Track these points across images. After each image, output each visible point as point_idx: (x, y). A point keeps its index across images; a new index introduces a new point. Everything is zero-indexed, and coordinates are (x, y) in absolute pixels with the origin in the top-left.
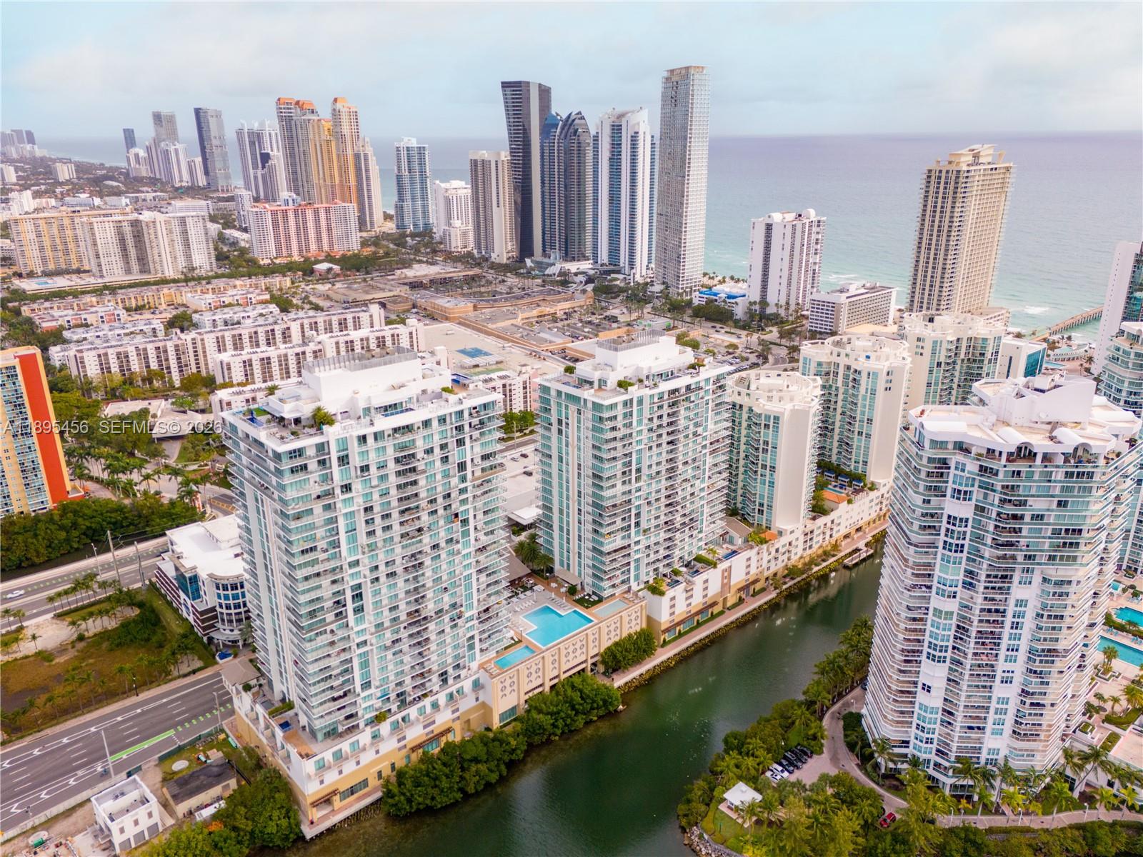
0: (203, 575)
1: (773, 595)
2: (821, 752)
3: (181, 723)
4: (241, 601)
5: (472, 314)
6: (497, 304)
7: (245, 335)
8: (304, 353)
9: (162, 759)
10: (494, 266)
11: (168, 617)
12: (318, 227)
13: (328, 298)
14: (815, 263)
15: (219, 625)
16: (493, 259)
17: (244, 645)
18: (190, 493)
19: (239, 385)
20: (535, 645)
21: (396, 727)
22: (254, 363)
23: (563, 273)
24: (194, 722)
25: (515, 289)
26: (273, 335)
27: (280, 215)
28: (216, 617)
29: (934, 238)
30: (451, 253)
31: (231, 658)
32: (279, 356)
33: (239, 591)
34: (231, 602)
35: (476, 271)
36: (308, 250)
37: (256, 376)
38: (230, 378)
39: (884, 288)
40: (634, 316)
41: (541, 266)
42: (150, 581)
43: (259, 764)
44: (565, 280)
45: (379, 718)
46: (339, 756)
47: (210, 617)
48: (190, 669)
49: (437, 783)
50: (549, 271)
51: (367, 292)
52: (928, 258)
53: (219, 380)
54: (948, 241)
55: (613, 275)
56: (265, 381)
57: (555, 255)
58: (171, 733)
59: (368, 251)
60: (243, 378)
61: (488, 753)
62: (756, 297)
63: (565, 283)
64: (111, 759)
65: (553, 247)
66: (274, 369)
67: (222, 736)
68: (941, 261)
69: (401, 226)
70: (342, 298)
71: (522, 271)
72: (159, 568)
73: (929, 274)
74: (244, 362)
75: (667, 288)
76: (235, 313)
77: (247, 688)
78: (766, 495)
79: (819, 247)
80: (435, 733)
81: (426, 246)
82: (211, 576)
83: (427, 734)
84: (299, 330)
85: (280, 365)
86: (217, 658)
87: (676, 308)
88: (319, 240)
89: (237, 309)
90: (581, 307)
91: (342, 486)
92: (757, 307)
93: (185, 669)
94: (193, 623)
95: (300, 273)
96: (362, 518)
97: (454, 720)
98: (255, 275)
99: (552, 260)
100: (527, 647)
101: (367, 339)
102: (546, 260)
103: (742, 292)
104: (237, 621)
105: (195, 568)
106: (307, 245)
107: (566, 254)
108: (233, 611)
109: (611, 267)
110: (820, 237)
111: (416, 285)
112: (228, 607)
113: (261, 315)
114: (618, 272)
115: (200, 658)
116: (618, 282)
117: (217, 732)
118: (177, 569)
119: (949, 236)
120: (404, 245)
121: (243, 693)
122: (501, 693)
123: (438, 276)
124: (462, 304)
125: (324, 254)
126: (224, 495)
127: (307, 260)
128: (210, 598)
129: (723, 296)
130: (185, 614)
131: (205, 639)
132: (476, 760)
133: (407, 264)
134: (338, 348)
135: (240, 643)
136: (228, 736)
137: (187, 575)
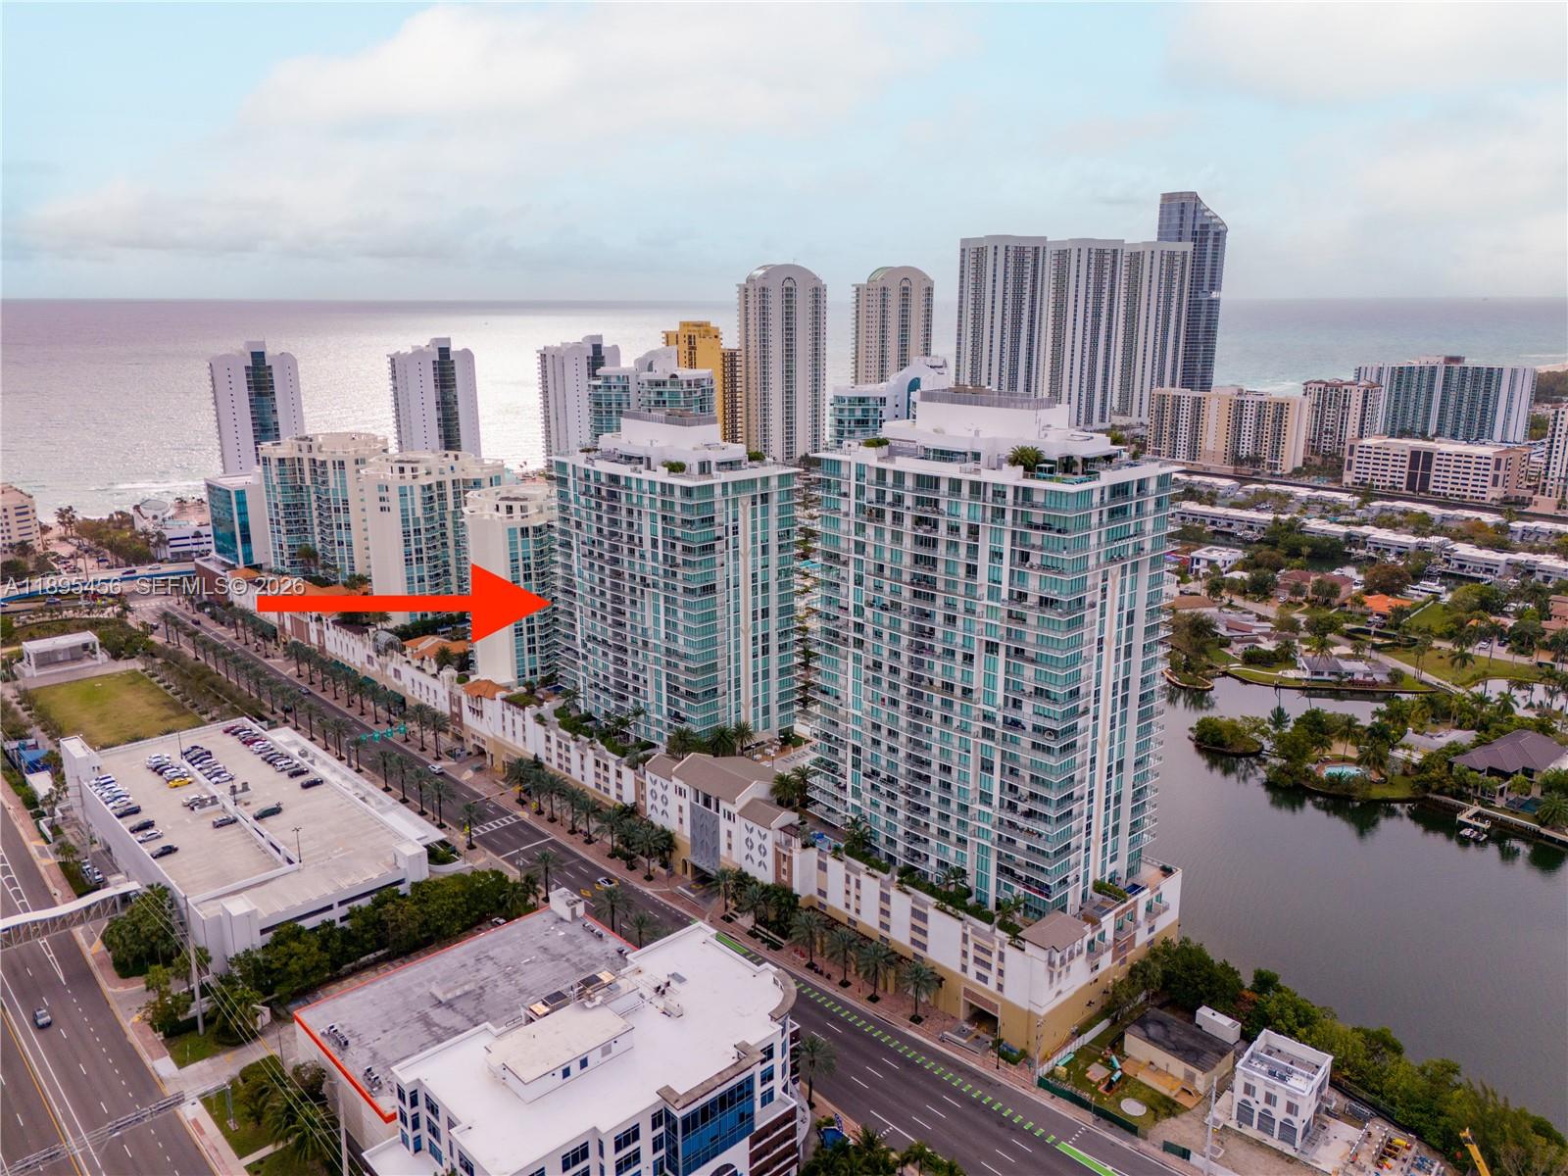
3: (1038, 1142)
24: (1029, 1126)
58: (1066, 1147)
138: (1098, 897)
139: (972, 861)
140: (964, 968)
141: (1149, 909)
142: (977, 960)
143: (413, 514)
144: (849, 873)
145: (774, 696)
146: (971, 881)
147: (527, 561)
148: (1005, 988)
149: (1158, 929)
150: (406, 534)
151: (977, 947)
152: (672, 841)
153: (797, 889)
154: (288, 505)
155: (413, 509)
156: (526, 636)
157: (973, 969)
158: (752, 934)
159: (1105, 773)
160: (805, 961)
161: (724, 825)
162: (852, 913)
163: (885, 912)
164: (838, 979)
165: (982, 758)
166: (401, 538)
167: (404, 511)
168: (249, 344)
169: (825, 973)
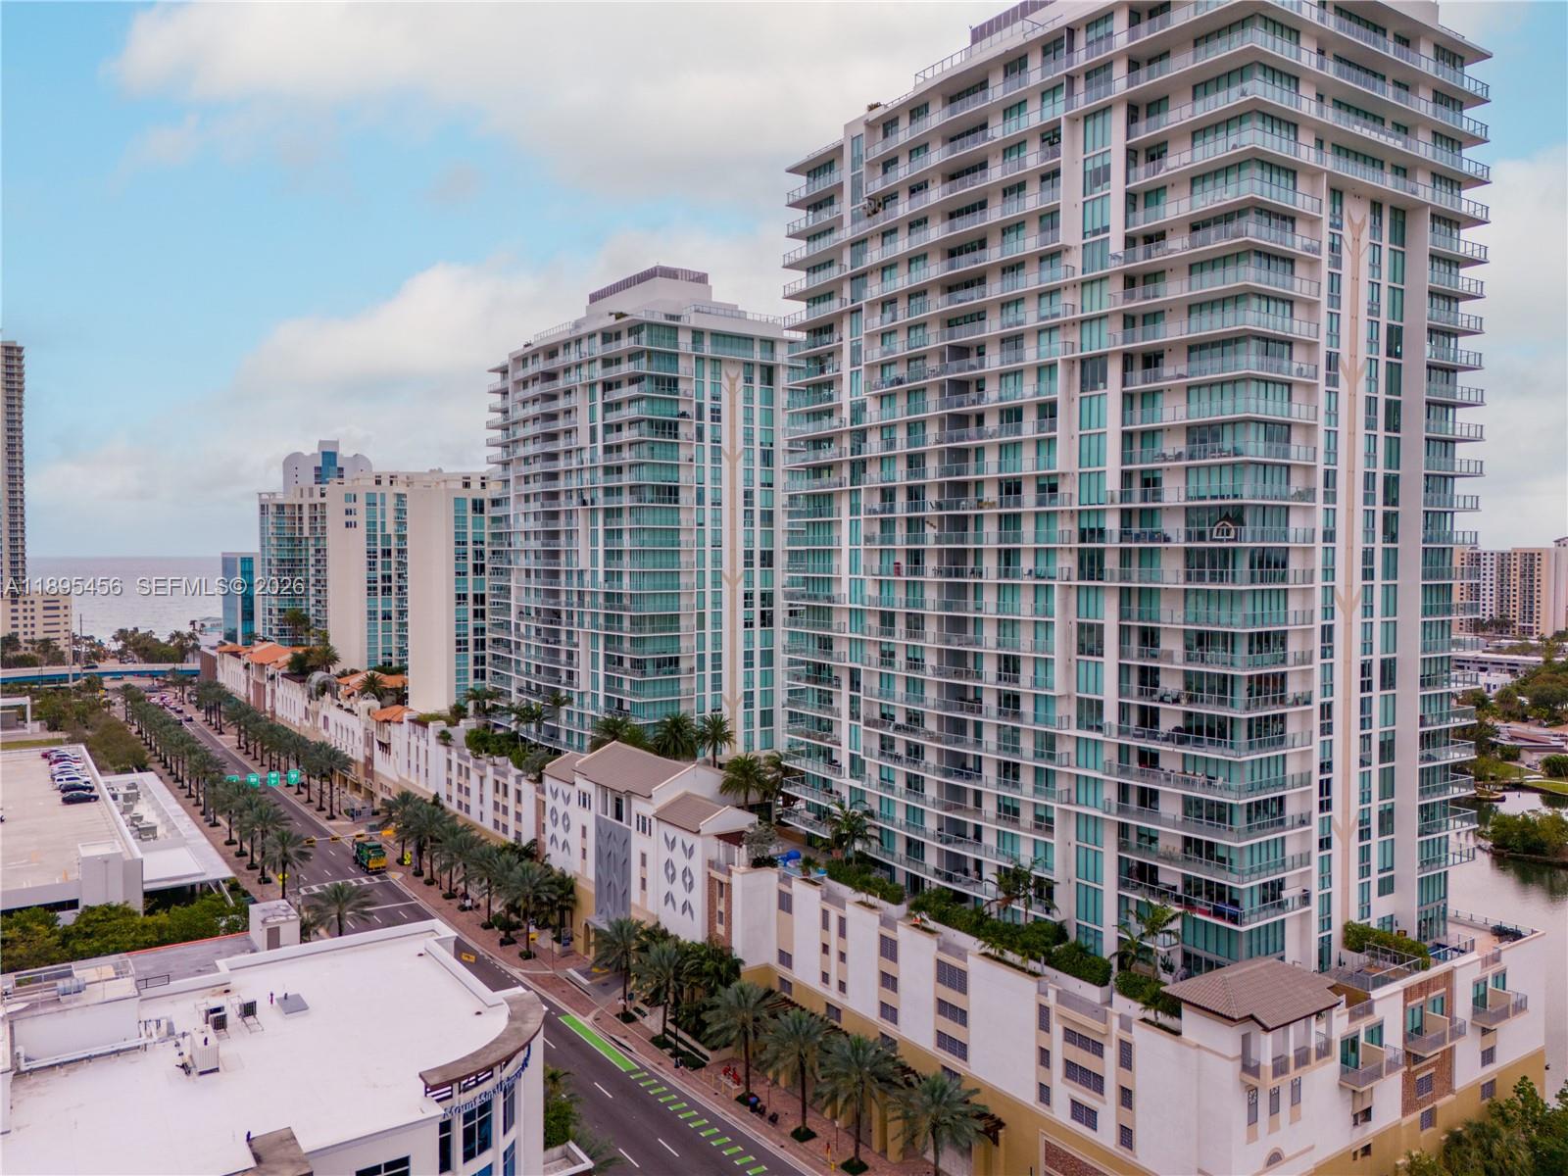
138: (1356, 960)
139: (1065, 861)
140: (1044, 1094)
141: (1480, 1001)
142: (1072, 1070)
143: (383, 530)
144: (827, 906)
145: (781, 697)
146: (1064, 907)
147: (479, 547)
148: (1139, 1138)
149: (1504, 1058)
150: (371, 554)
151: (1070, 1036)
152: (572, 890)
153: (739, 948)
154: (283, 560)
155: (383, 523)
156: (471, 653)
157: (1064, 1092)
158: (659, 1042)
159: (1356, 679)
160: (737, 1090)
161: (638, 843)
162: (832, 994)
163: (889, 981)
164: (792, 1124)
165: (1081, 626)
166: (365, 560)
167: (372, 524)
168: (321, 443)
169: (769, 1111)
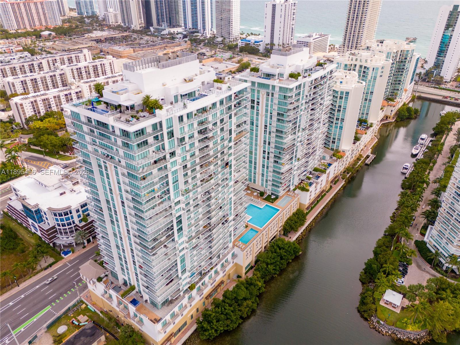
0: (44, 208)
1: (343, 183)
2: (411, 264)
3: (53, 300)
4: (71, 221)
5: (133, 54)
6: (144, 49)
7: (17, 66)
8: (55, 76)
9: (49, 327)
10: (134, 31)
11: (22, 232)
12: (38, 13)
13: (53, 48)
14: (293, 25)
15: (59, 236)
16: (132, 28)
17: (76, 244)
18: (14, 158)
19: (22, 94)
20: (257, 228)
21: (199, 289)
22: (28, 82)
23: (170, 34)
24: (61, 298)
25: (150, 42)
26: (33, 67)
27: (16, 6)
28: (56, 231)
29: (357, 7)
30: (110, 25)
31: (71, 254)
32: (41, 78)
33: (70, 215)
34: (65, 222)
35: (125, 34)
36: (35, 26)
37: (30, 89)
38: (15, 91)
39: (325, 35)
40: (213, 52)
41: (158, 31)
42: (3, 211)
43: (118, 323)
44: (172, 37)
45: (191, 288)
46: (174, 316)
47: (53, 232)
48: (47, 264)
49: (229, 317)
50: (164, 32)
51: (74, 45)
52: (354, 18)
53: (9, 93)
54: (363, 9)
55: (196, 34)
56: (35, 92)
57: (164, 25)
58: (49, 308)
59: (67, 25)
60: (23, 91)
61: (251, 294)
62: (268, 41)
63: (173, 38)
64: (13, 333)
65: (163, 21)
66: (39, 85)
67: (84, 306)
68: (360, 19)
69: (80, 13)
70: (62, 48)
71: (149, 33)
72: (9, 205)
73: (354, 26)
74: (22, 82)
75: (224, 39)
76: (6, 57)
77: (100, 279)
78: (337, 133)
79: (294, 16)
80: (216, 286)
81: (96, 22)
82: (50, 209)
83: (212, 288)
84: (47, 64)
85: (43, 83)
86: (63, 255)
87: (231, 48)
88: (40, 20)
89: (6, 55)
90: (186, 49)
91: (170, 153)
92: (269, 46)
93: (44, 264)
94: (41, 236)
95: (35, 37)
96: (181, 173)
97: (223, 276)
98: (10, 38)
99: (163, 27)
100: (252, 229)
101: (88, 67)
102: (160, 28)
103: (261, 40)
104: (70, 232)
105: (37, 205)
106: (34, 22)
107: (170, 24)
108: (67, 227)
109: (194, 30)
110: (295, 11)
111: (98, 41)
112: (63, 225)
113: (21, 57)
114: (198, 32)
115: (51, 256)
116: (199, 37)
117: (78, 303)
118: (24, 206)
119: (364, 6)
120: (84, 22)
121: (97, 283)
122: (246, 257)
123: (108, 36)
124: (127, 49)
125: (44, 27)
126: (32, 156)
127: (35, 30)
128: (51, 222)
129: (253, 41)
130: (33, 230)
131: (51, 245)
132: (245, 299)
133: (90, 31)
134: (73, 72)
135: (74, 244)
136: (87, 305)
137: (33, 210)
